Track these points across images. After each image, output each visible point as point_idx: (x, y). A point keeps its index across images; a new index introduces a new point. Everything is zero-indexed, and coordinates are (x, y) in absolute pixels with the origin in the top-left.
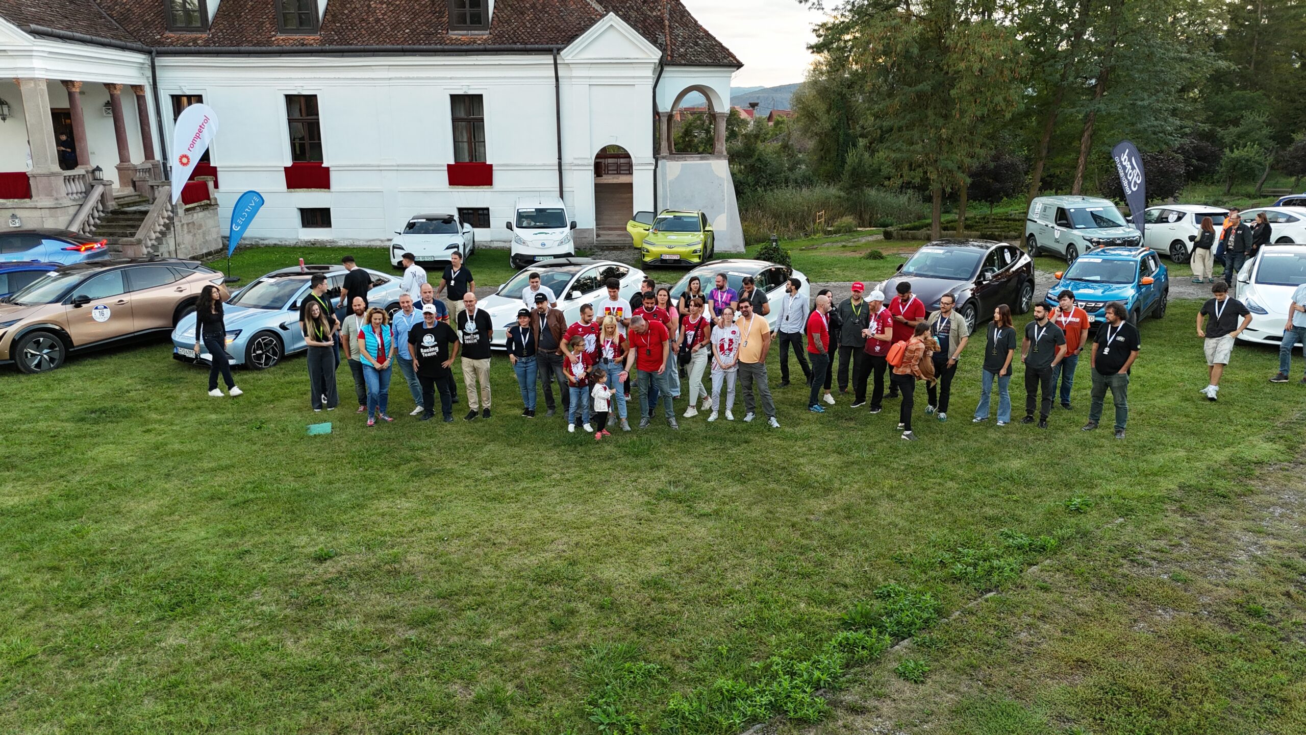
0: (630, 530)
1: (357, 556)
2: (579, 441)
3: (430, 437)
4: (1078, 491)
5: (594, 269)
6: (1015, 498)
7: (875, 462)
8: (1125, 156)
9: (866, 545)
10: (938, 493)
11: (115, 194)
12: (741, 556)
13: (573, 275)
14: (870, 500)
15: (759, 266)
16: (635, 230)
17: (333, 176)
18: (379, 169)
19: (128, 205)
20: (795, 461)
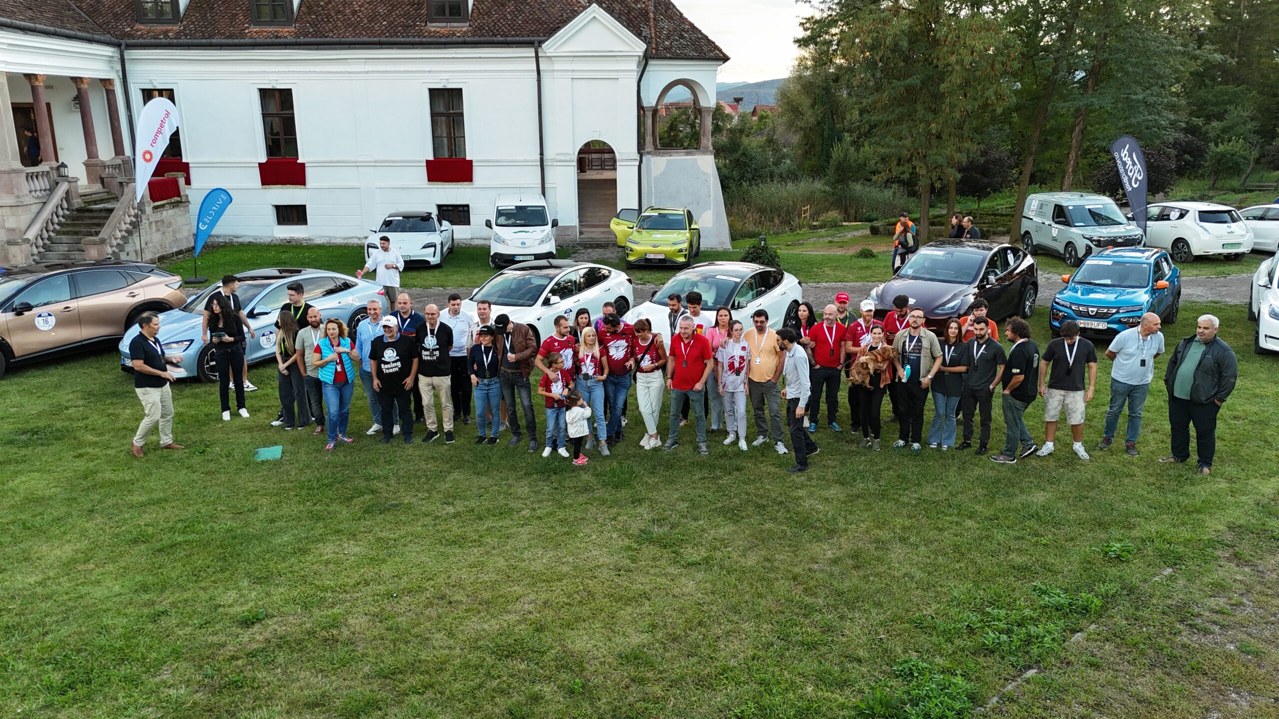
0: (606, 584)
1: (291, 618)
2: (553, 467)
3: (389, 463)
4: (1116, 532)
5: (575, 271)
6: (1044, 542)
7: (883, 495)
8: (1126, 152)
9: (879, 604)
10: (956, 535)
11: (81, 191)
12: (736, 618)
13: (552, 279)
14: (880, 544)
15: (749, 269)
16: (618, 227)
17: (309, 173)
18: (356, 164)
19: (95, 202)
20: (794, 494)
